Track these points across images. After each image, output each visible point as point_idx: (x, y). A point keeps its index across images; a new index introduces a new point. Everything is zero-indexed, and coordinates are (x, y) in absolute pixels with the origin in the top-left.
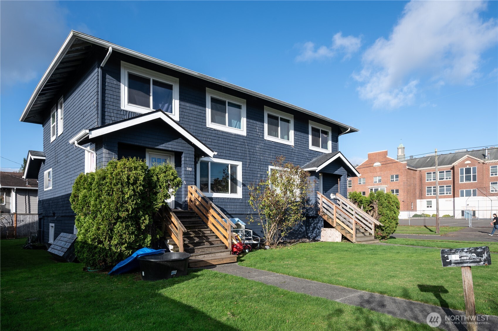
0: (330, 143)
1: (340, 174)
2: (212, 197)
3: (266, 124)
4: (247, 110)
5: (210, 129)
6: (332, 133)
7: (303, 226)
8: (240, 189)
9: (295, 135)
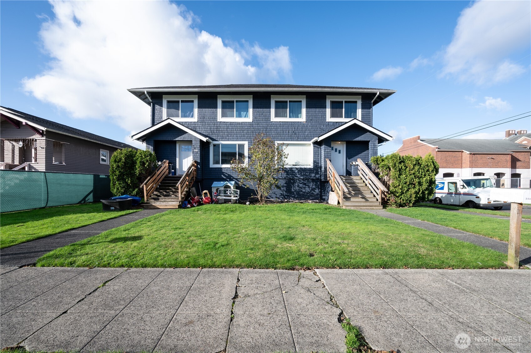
0: (359, 112)
1: (368, 140)
2: (221, 167)
3: (273, 109)
4: (253, 103)
5: (220, 122)
6: (362, 101)
7: (316, 189)
8: (246, 160)
9: (307, 113)
